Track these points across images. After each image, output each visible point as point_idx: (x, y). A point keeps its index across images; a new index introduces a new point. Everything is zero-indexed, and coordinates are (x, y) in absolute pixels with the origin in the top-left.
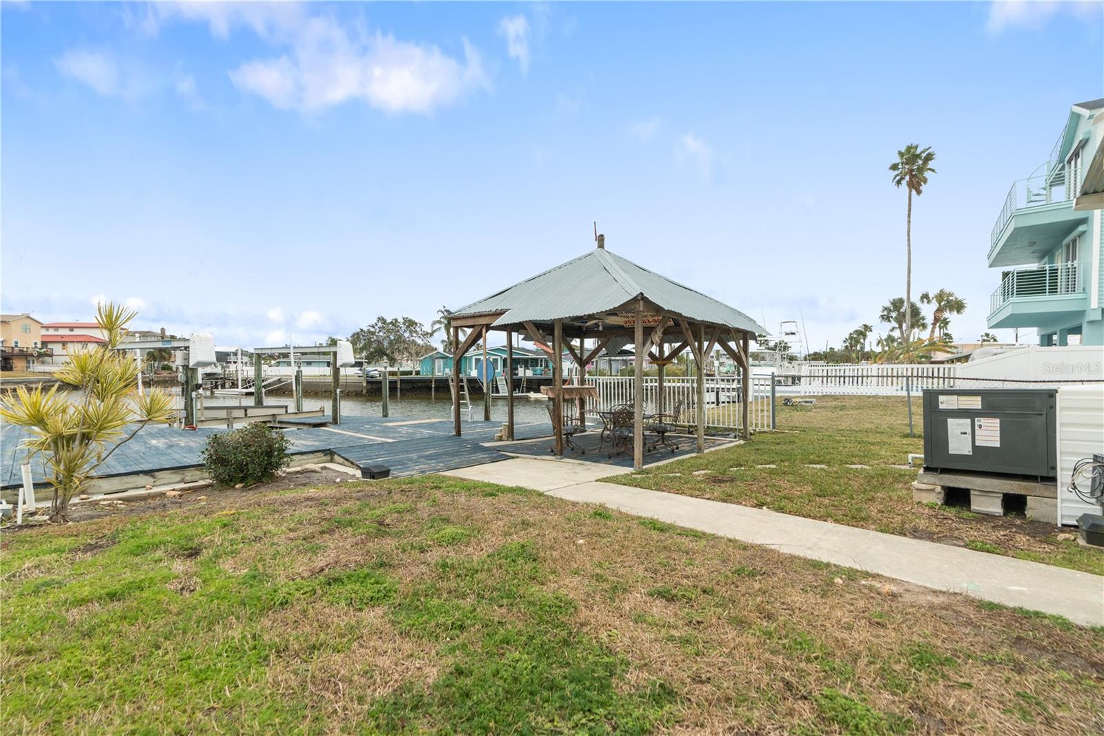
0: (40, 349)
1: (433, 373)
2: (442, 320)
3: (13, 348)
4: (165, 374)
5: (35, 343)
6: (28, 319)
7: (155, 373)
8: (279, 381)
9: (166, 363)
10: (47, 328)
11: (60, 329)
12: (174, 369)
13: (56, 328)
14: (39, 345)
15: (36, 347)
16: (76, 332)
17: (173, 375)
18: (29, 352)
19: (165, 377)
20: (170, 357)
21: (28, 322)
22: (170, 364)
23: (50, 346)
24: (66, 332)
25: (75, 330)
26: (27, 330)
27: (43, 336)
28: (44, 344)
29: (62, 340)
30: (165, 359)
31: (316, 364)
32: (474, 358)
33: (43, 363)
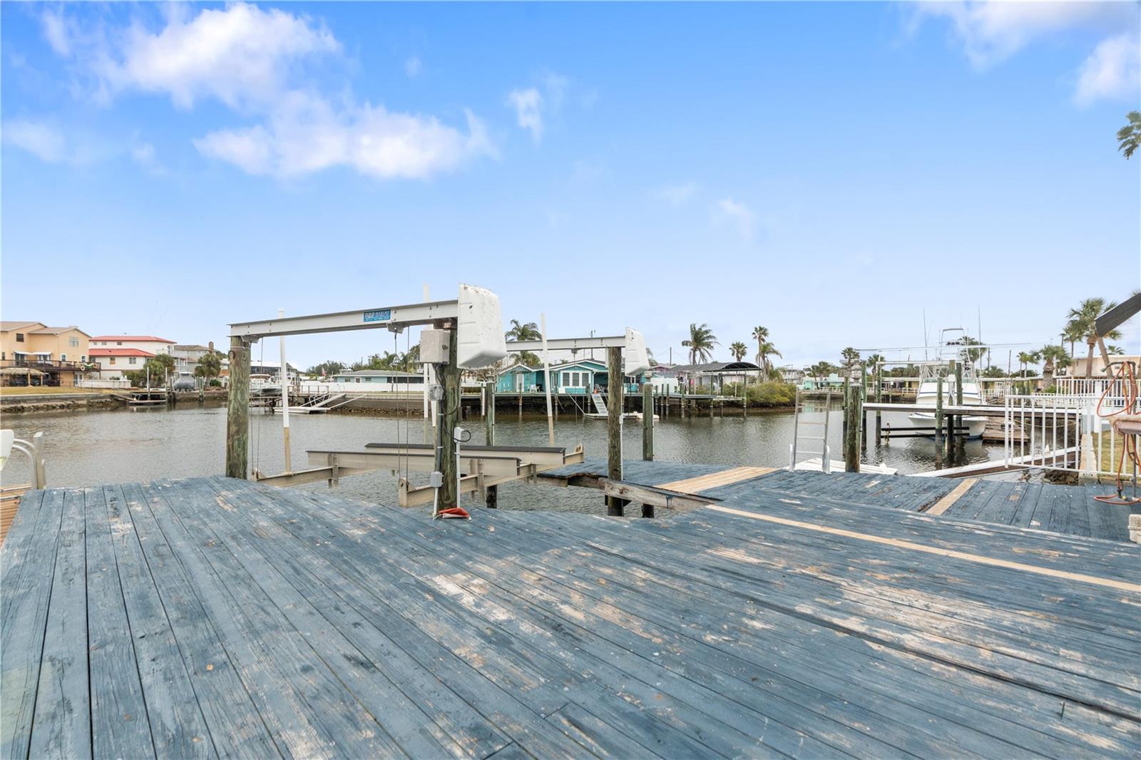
0: (88, 363)
1: (513, 388)
2: (515, 331)
3: (60, 362)
4: (214, 391)
5: (83, 357)
6: (76, 332)
7: (204, 389)
8: (344, 398)
9: (214, 378)
10: (95, 341)
11: (108, 343)
12: (223, 385)
13: (104, 341)
14: (87, 360)
15: (83, 361)
16: (125, 346)
17: (222, 391)
18: (77, 367)
19: (214, 393)
20: (219, 372)
21: (76, 335)
22: (219, 380)
23: (98, 360)
24: (114, 346)
25: (123, 343)
26: (74, 343)
27: (90, 350)
28: (92, 358)
29: (110, 354)
30: (213, 374)
31: (377, 380)
32: (562, 372)
33: (90, 378)
